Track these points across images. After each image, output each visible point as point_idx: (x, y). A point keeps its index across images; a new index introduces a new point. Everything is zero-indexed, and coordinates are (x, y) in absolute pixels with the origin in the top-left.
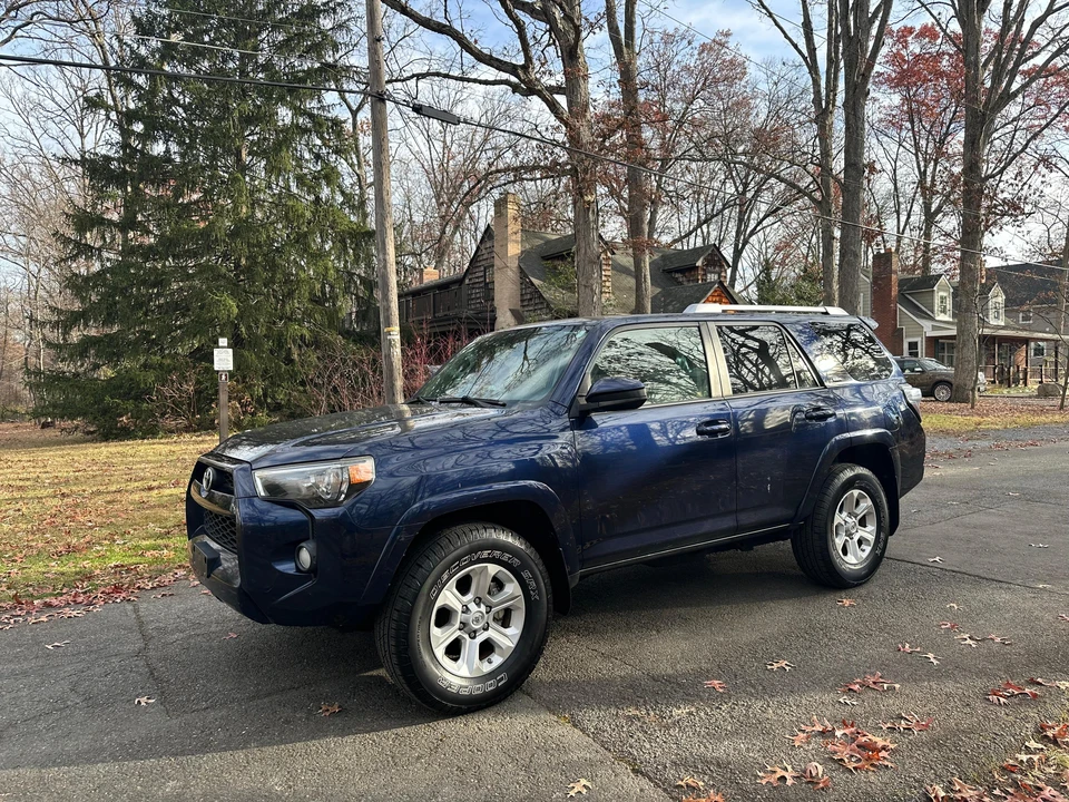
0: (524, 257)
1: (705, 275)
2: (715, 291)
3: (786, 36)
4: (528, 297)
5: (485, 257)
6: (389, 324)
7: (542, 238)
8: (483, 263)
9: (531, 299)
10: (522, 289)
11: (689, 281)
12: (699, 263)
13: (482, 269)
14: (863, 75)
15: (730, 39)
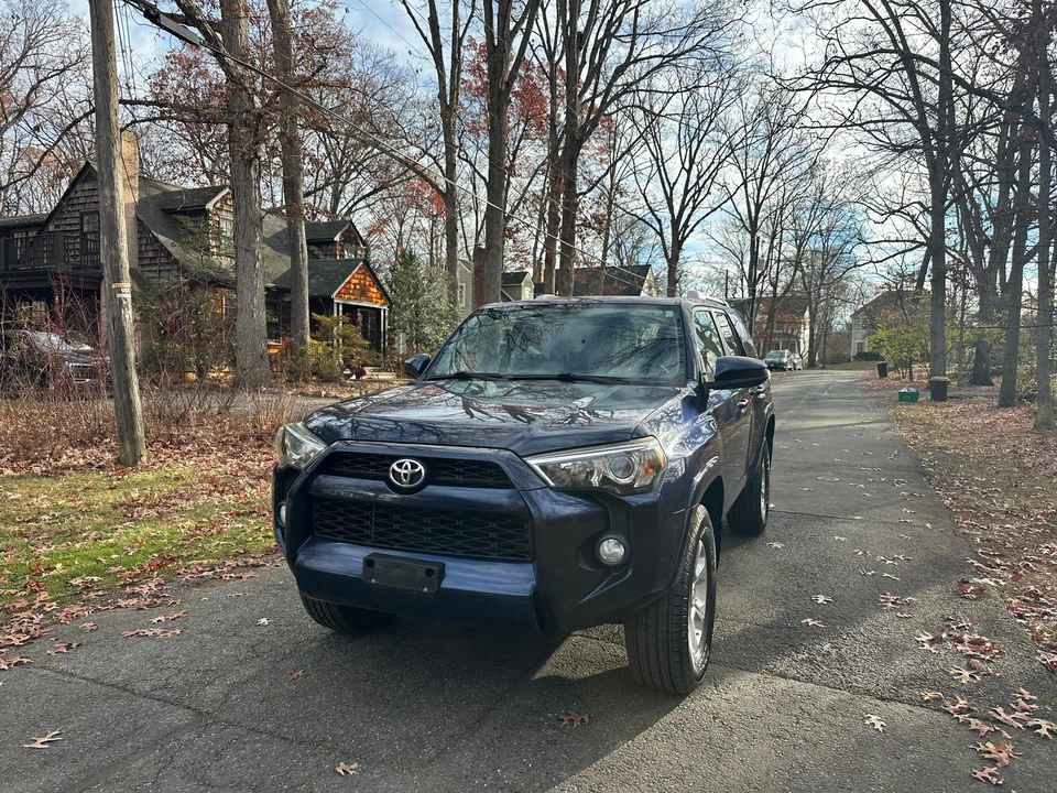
0: (141, 206)
1: (343, 251)
2: (360, 269)
3: (417, 27)
4: (150, 254)
5: (81, 201)
6: (118, 279)
7: (158, 188)
8: (77, 208)
9: (154, 258)
10: (140, 245)
11: (326, 255)
12: (337, 238)
13: (77, 214)
14: (507, 83)
15: (336, 12)
